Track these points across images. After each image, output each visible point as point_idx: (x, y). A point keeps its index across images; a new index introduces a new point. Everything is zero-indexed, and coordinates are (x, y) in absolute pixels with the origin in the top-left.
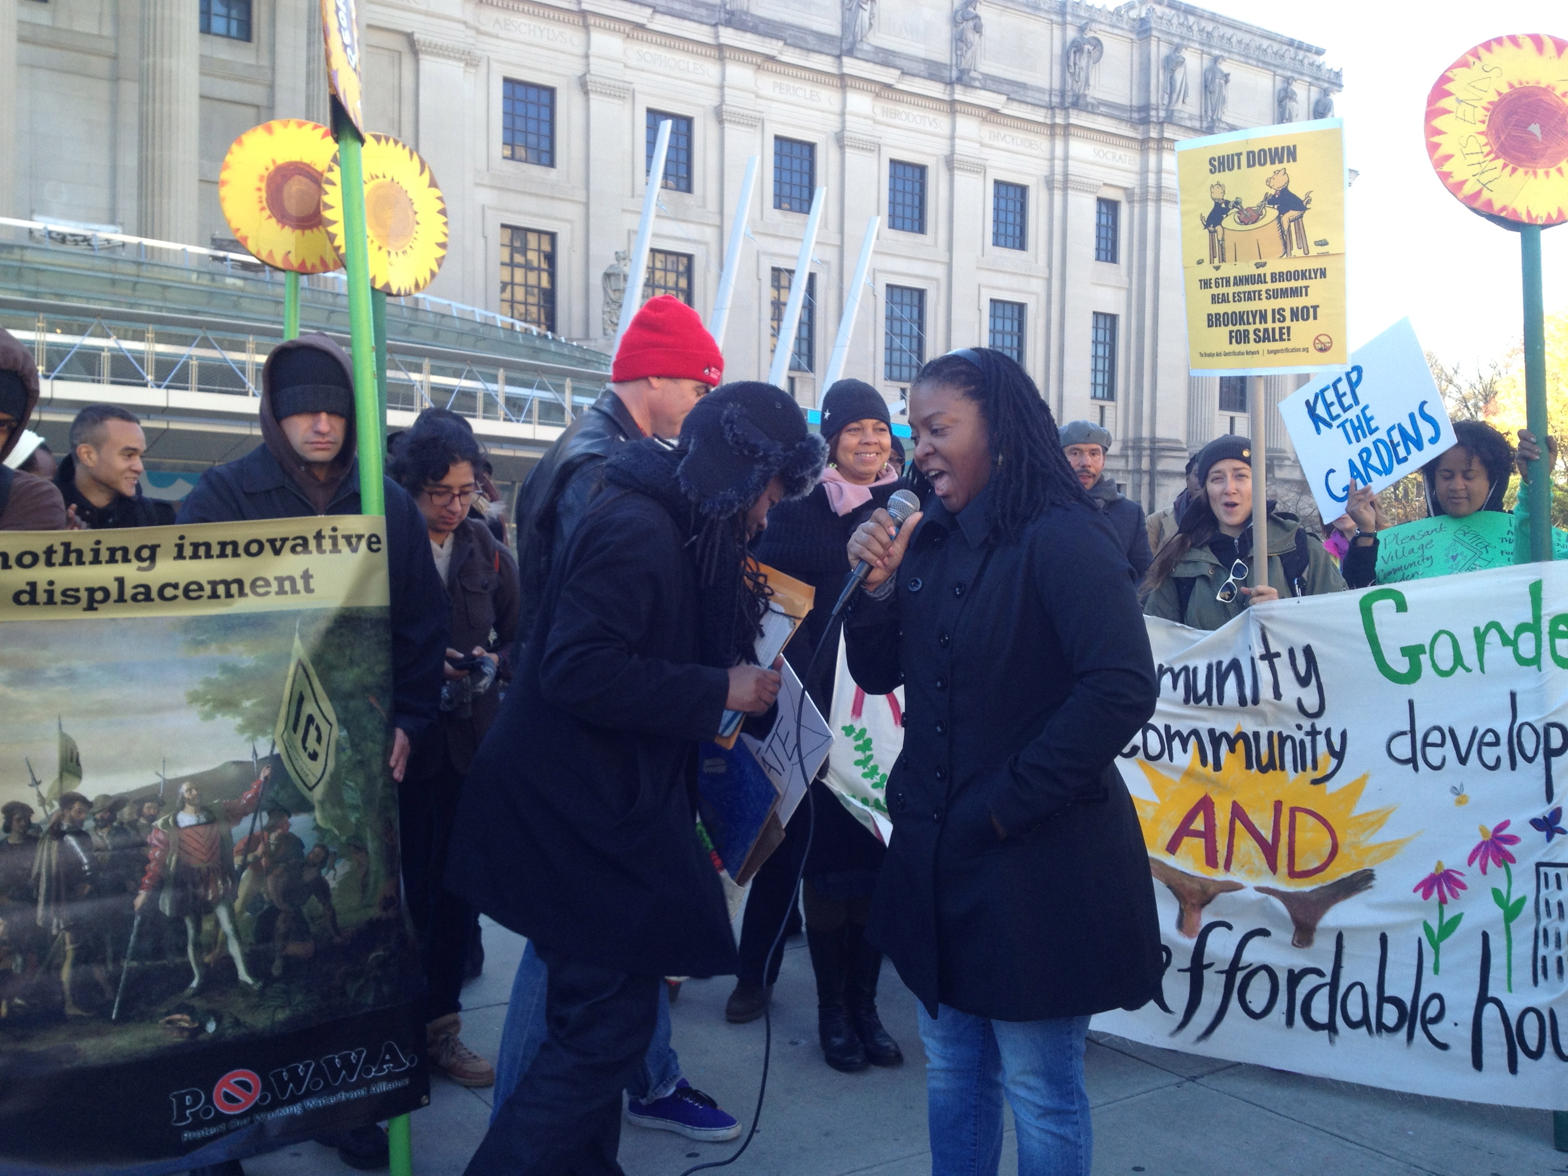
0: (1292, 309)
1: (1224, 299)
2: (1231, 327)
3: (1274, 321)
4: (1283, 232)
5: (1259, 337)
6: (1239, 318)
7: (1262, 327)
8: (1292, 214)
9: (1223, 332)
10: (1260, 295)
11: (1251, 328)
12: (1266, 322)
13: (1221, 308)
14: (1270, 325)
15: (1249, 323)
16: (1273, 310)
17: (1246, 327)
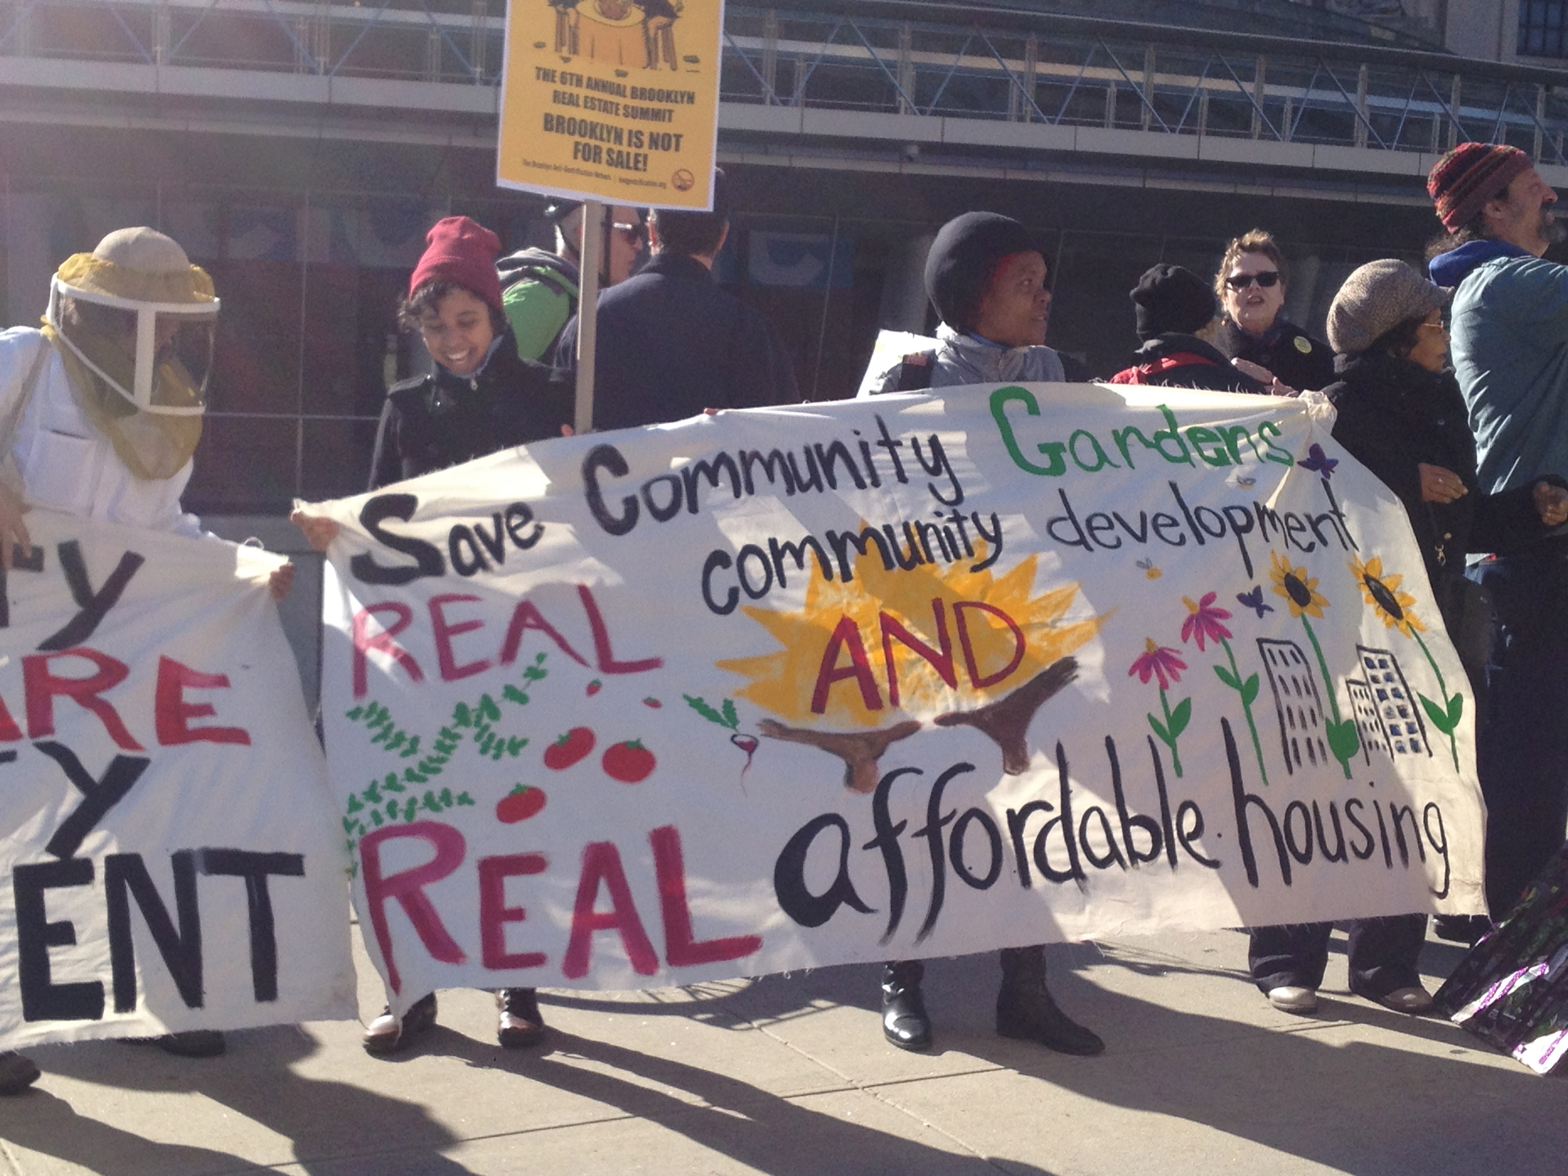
0: (651, 134)
1: (572, 101)
2: (577, 138)
3: (629, 145)
4: (648, 39)
5: (612, 159)
6: (592, 130)
7: (616, 148)
8: (660, 20)
9: (566, 142)
10: (617, 109)
11: (605, 146)
12: (621, 144)
13: (568, 112)
14: (625, 148)
15: (602, 139)
16: (630, 132)
17: (598, 143)
